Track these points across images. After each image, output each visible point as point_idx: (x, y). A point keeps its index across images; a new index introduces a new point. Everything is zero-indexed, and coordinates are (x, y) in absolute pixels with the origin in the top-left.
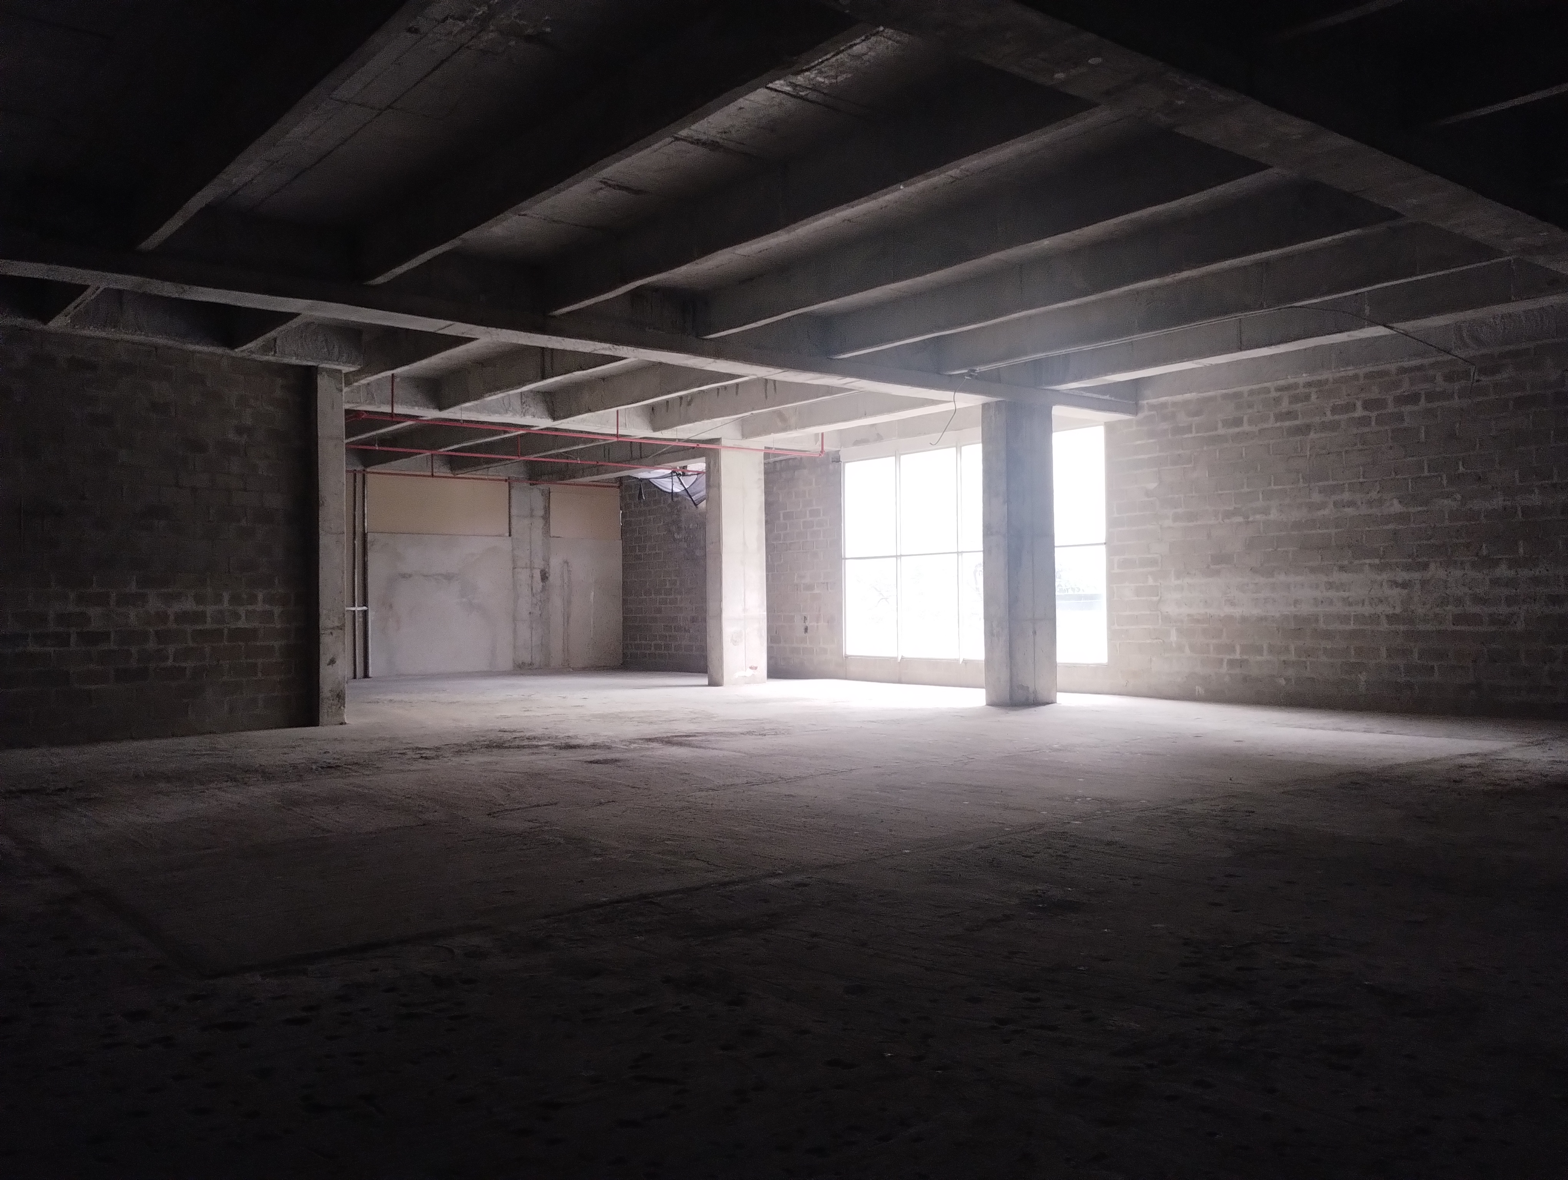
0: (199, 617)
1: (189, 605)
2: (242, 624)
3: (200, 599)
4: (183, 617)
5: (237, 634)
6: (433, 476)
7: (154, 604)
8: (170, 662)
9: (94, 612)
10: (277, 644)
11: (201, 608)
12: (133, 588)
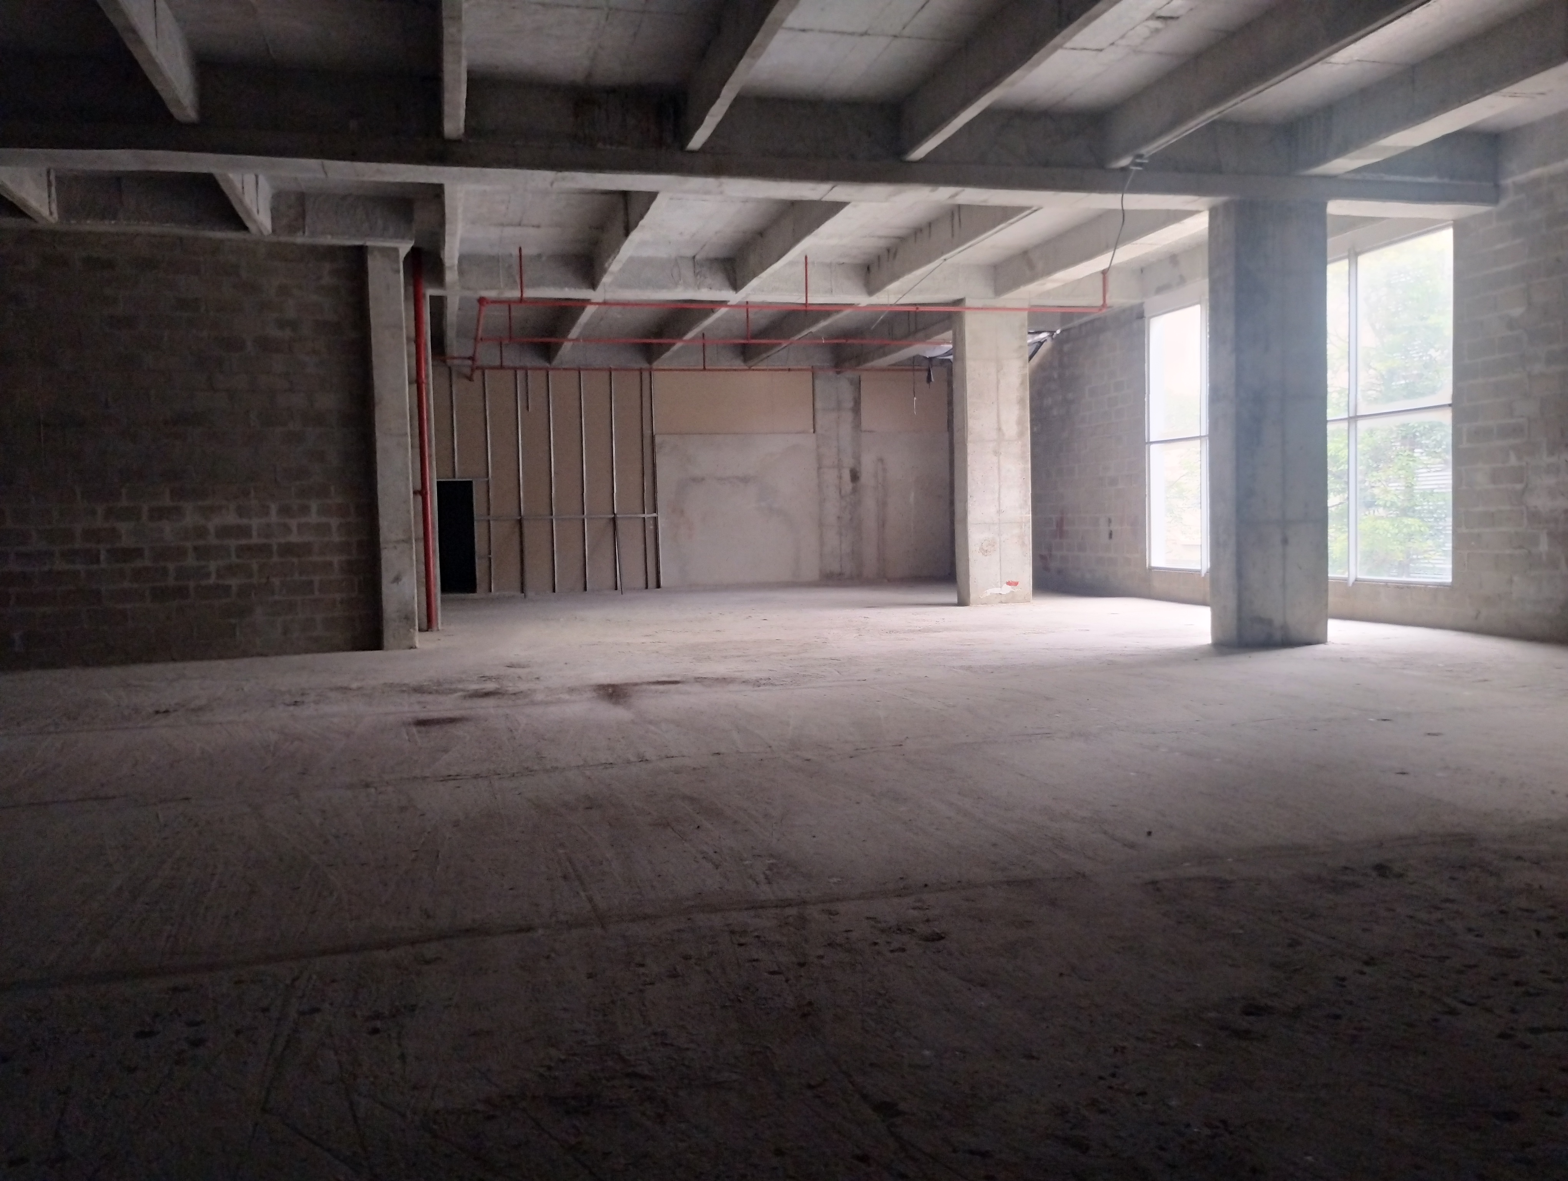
0: (244, 531)
1: (231, 518)
2: (294, 538)
3: (241, 511)
4: (225, 532)
5: (287, 550)
6: (704, 369)
7: (190, 519)
8: (212, 580)
9: (123, 527)
10: (336, 559)
11: (245, 521)
12: (167, 501)
